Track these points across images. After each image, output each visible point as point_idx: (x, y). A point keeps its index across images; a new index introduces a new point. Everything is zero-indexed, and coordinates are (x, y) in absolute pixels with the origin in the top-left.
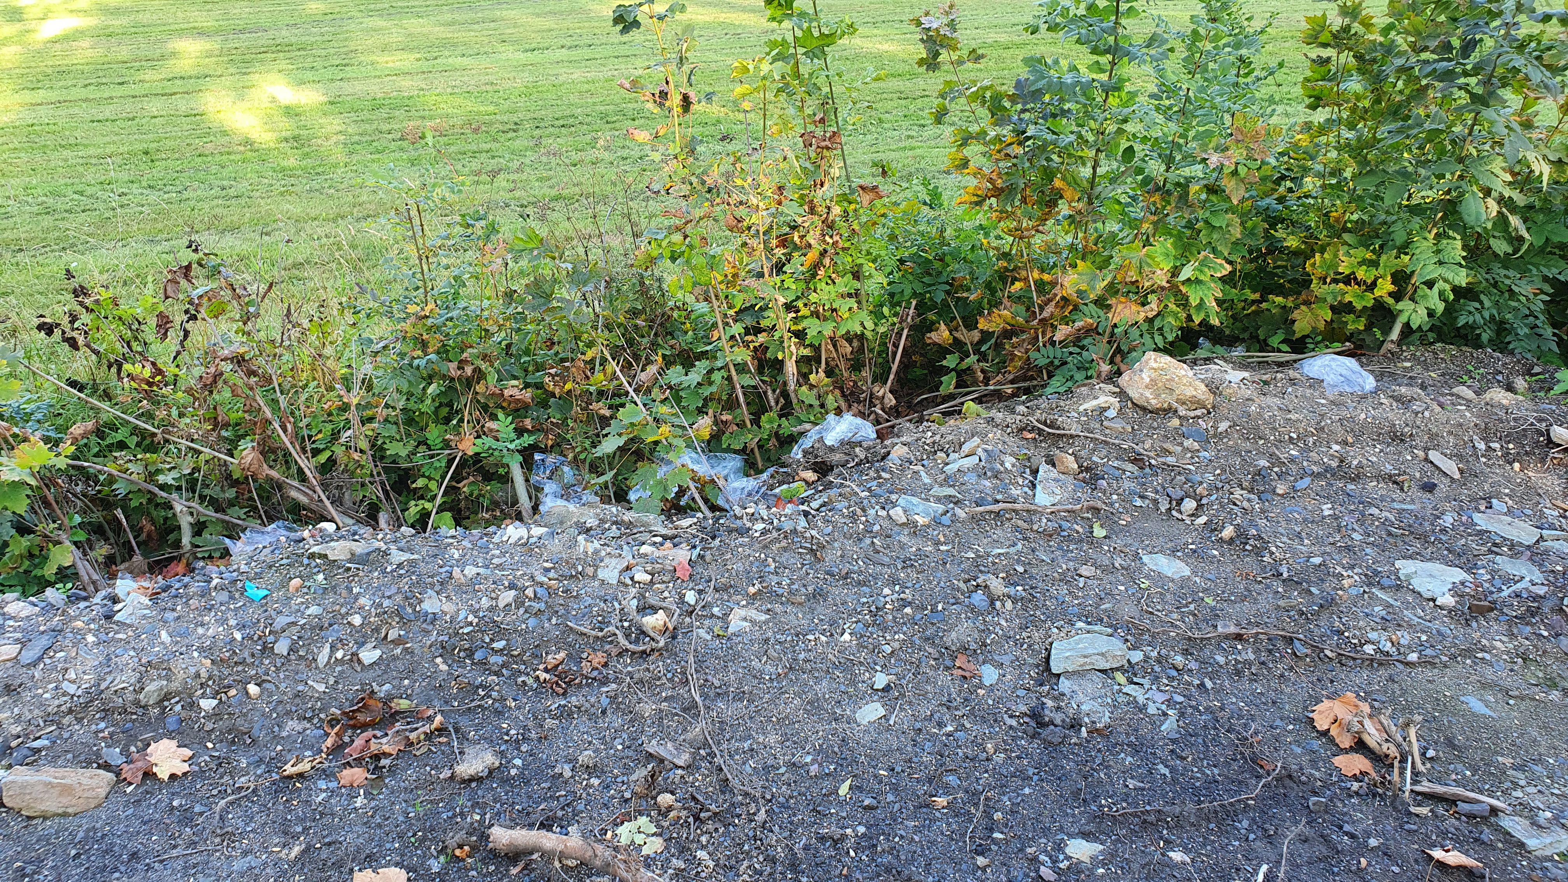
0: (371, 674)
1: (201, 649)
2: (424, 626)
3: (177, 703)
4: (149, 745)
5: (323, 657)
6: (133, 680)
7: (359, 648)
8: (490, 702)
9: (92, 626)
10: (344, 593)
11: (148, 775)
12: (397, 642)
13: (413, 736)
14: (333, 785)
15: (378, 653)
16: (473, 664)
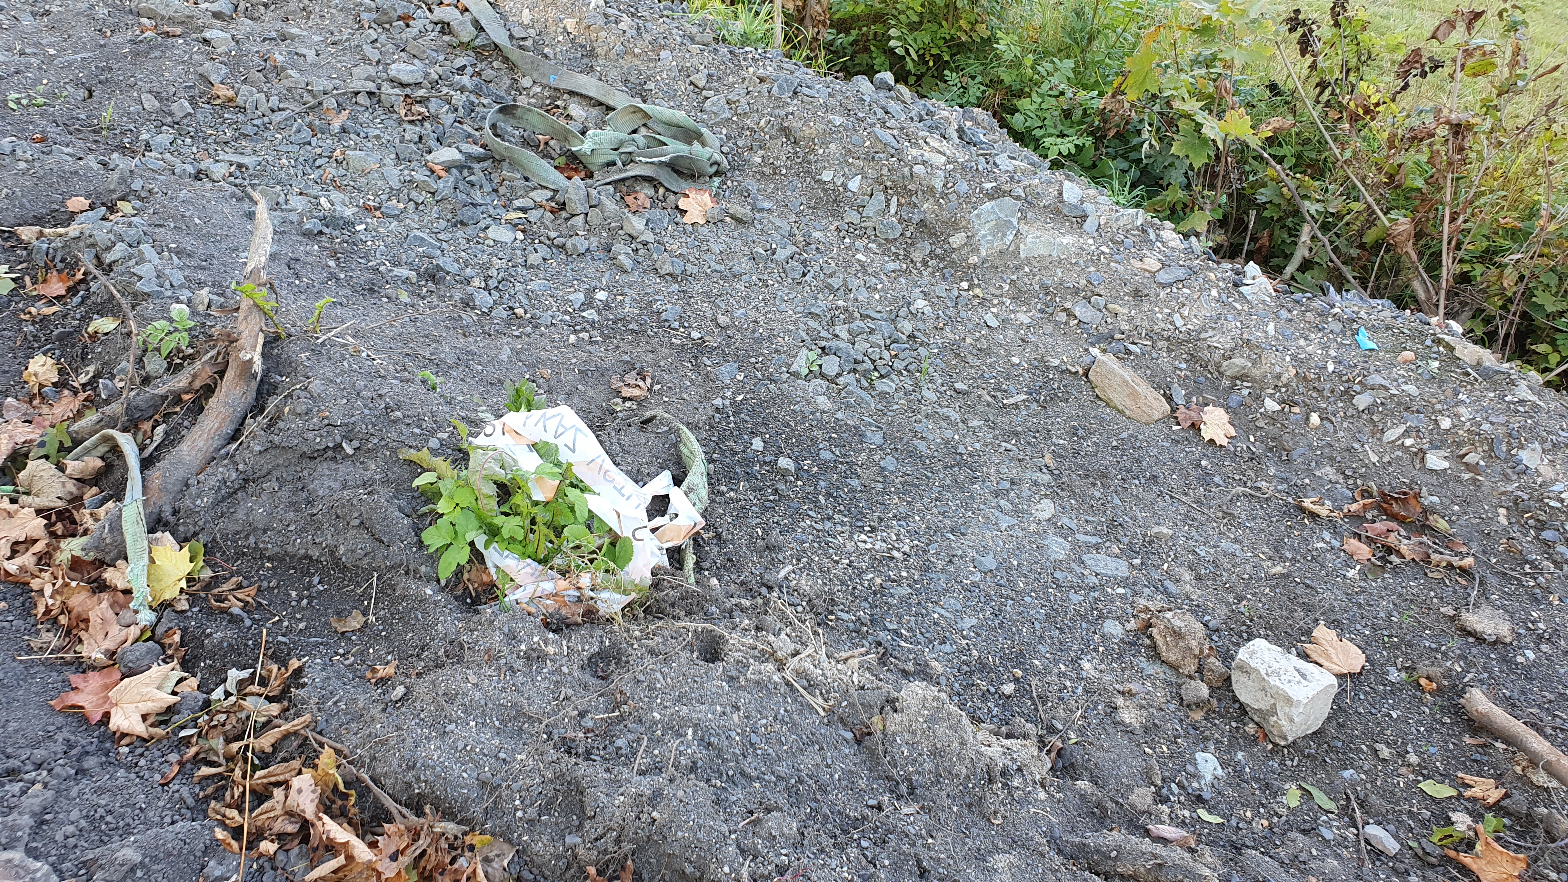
0: (1427, 478)
1: (1294, 357)
2: (1509, 471)
3: (1248, 387)
4: (1207, 405)
5: (1391, 434)
6: (1228, 346)
7: (1429, 449)
8: (1532, 584)
9: (1221, 284)
10: (1449, 392)
11: (1195, 427)
12: (1471, 468)
13: (1435, 557)
14: (1336, 544)
15: (1445, 464)
16: (1535, 538)
